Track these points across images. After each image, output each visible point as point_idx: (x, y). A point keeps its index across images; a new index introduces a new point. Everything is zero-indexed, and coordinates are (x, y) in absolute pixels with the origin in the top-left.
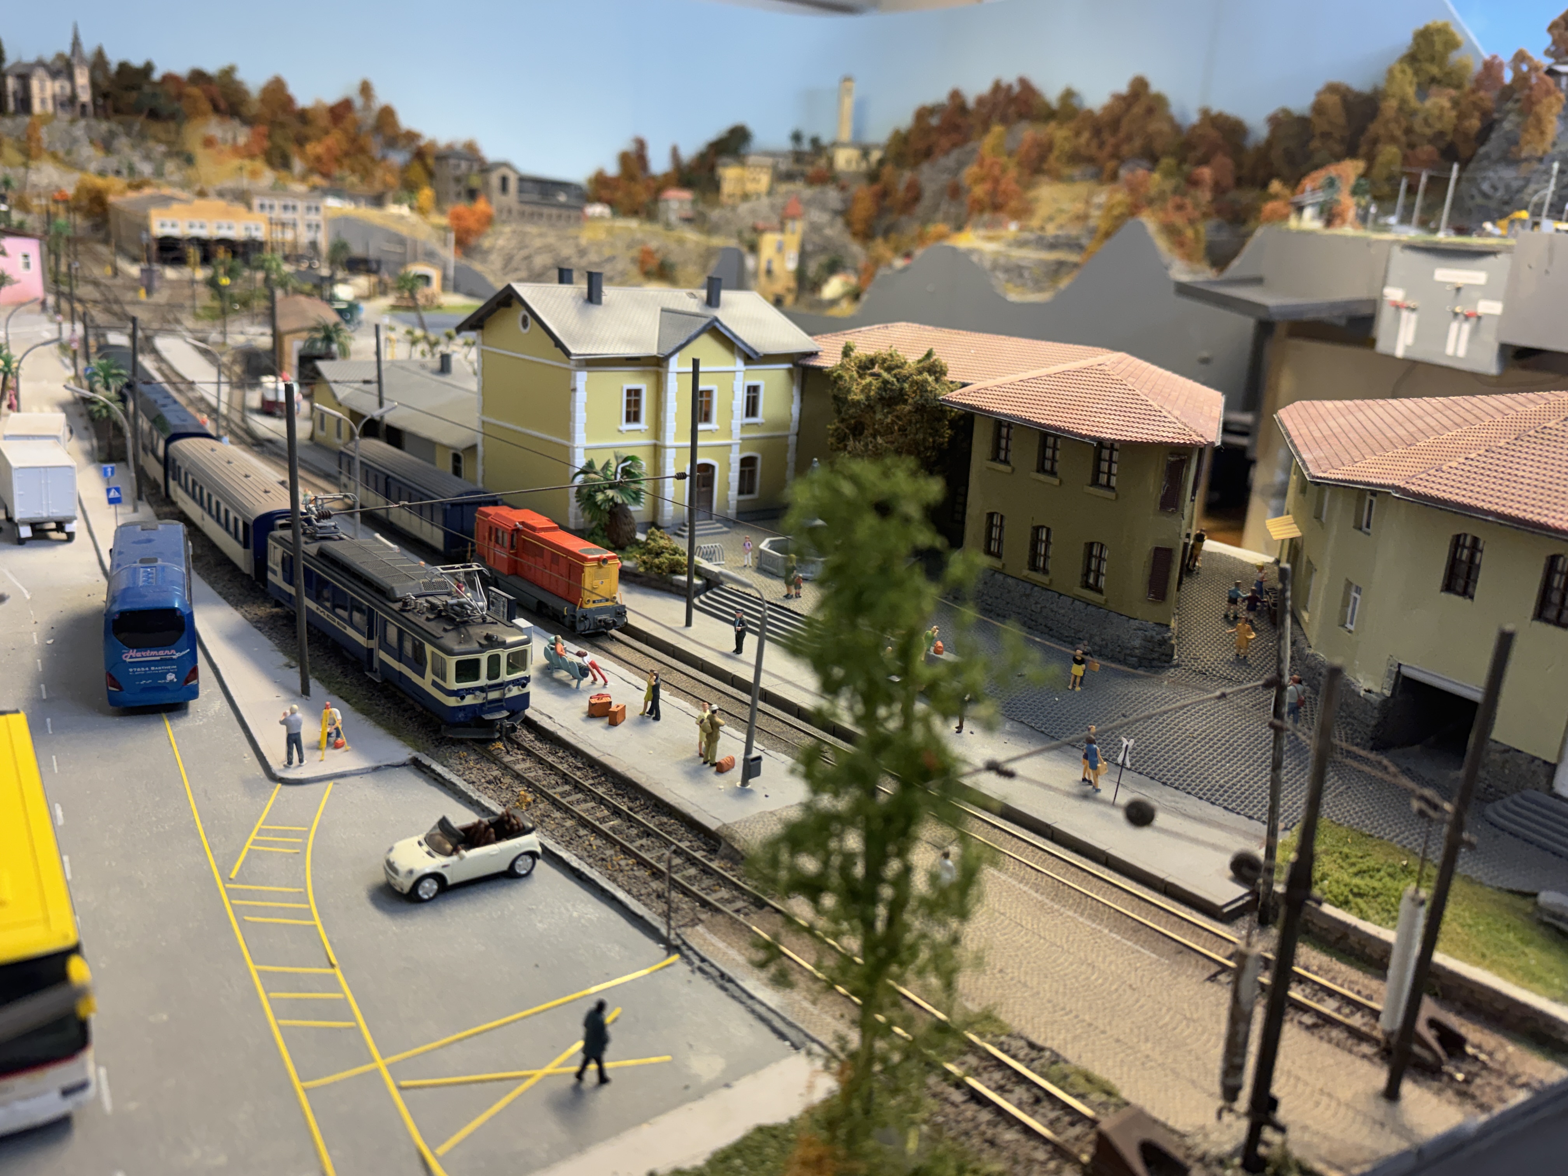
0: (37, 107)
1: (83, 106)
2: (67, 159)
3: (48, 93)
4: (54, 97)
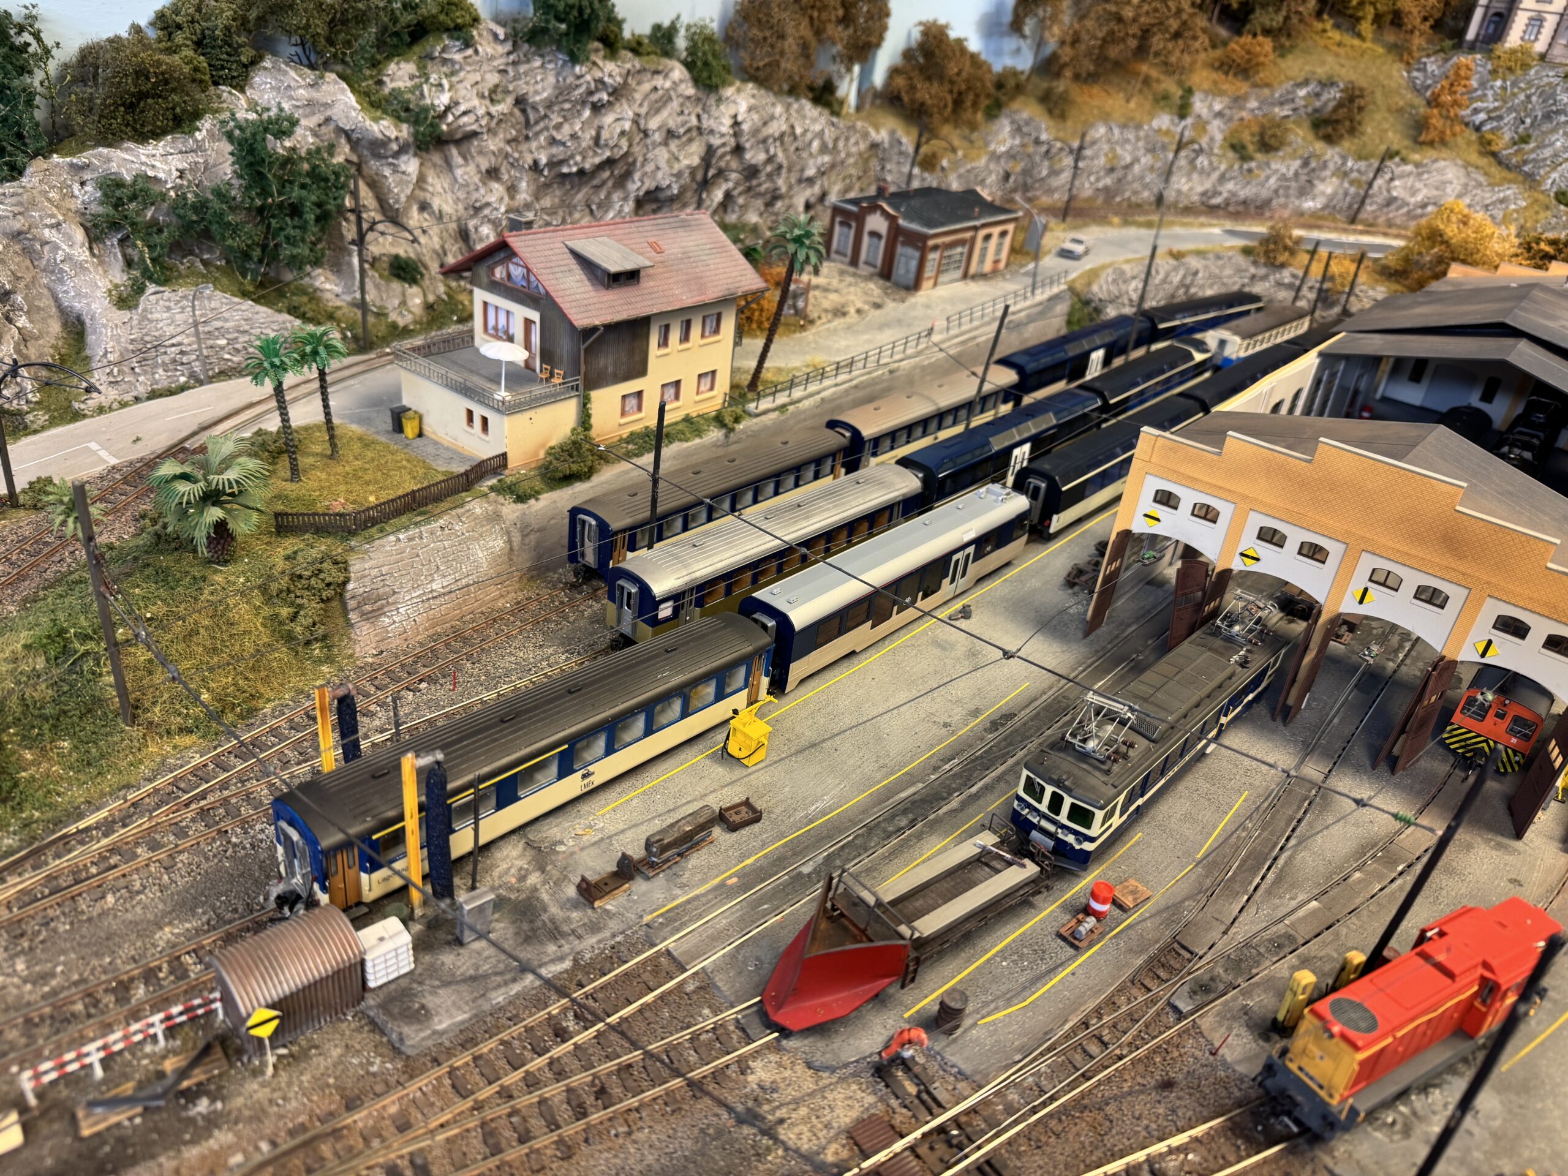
0: (1516, 35)
2: (1508, 152)
3: (1559, 3)
4: (1564, 13)
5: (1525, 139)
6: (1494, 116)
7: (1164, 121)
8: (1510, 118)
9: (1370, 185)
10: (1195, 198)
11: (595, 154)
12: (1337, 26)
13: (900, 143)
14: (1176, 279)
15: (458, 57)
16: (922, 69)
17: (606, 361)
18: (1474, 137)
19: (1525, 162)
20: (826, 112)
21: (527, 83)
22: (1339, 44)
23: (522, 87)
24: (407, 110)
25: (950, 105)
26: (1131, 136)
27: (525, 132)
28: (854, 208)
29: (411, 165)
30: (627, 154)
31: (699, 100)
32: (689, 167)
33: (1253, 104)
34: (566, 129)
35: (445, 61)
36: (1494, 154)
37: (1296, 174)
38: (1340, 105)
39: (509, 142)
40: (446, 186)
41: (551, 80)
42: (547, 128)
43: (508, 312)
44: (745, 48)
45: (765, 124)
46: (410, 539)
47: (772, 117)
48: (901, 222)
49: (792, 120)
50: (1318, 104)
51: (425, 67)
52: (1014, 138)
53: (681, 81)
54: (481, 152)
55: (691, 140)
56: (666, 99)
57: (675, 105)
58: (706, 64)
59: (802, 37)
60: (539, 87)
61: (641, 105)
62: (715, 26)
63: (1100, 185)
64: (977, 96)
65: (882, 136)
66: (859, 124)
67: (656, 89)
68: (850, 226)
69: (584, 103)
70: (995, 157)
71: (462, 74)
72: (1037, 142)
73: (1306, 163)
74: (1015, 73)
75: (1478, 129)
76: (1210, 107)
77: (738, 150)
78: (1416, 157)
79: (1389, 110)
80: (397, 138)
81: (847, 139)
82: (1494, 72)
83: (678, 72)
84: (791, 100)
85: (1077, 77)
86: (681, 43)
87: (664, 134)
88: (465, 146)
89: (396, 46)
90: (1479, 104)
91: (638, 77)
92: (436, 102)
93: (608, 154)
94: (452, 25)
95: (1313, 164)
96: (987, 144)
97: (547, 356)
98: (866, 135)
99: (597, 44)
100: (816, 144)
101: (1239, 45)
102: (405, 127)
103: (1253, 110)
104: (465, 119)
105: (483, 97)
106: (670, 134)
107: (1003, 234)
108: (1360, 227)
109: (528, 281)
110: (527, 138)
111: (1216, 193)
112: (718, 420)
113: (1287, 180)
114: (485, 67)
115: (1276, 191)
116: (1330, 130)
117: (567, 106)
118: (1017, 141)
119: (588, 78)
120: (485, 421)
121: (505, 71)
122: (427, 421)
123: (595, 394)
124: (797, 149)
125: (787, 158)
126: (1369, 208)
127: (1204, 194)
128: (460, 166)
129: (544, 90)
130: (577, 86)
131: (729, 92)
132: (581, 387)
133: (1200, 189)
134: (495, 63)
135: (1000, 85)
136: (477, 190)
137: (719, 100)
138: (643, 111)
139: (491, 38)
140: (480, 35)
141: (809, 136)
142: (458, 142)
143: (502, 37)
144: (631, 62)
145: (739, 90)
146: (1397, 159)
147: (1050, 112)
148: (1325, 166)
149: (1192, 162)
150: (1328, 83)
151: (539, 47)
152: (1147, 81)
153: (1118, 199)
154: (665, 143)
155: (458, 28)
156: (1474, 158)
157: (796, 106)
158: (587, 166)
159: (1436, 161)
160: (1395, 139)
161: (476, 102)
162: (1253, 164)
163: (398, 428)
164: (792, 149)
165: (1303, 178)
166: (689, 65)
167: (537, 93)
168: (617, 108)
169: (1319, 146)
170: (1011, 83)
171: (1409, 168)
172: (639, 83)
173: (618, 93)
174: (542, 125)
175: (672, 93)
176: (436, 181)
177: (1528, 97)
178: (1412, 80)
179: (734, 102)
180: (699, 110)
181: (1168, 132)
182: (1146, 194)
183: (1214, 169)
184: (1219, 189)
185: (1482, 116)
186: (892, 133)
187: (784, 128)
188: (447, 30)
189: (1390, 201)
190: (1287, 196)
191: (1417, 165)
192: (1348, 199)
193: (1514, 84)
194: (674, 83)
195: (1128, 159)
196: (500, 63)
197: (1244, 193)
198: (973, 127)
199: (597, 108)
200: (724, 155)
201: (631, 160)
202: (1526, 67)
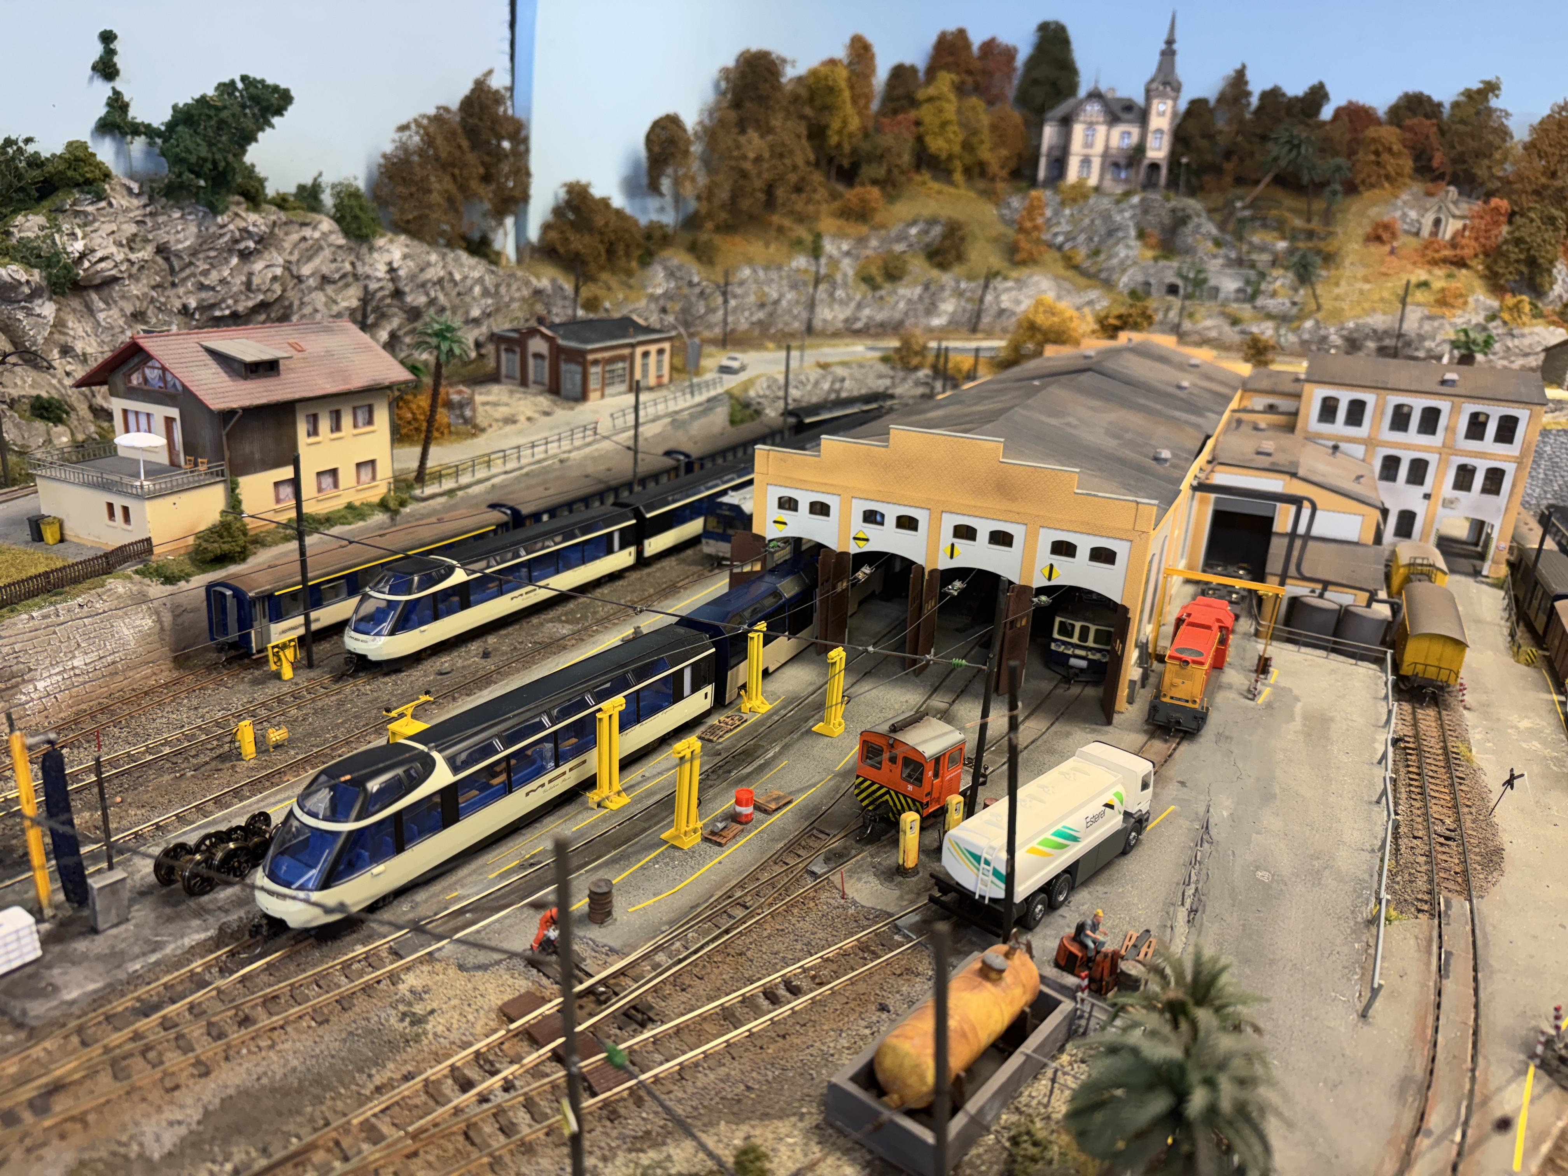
0: (1073, 174)
1: (1154, 167)
2: (1087, 264)
3: (1099, 148)
4: (1105, 155)
5: (1096, 253)
6: (1070, 237)
7: (801, 262)
8: (1082, 238)
9: (981, 300)
10: (840, 325)
11: (248, 298)
12: (935, 178)
13: (562, 289)
14: (826, 386)
15: (90, 209)
16: (572, 224)
17: (251, 447)
18: (1057, 255)
19: (1100, 271)
20: (484, 262)
21: (168, 233)
22: (940, 192)
23: (163, 236)
24: (39, 256)
25: (603, 252)
26: (774, 275)
27: (170, 279)
28: (515, 335)
29: (47, 309)
30: (281, 298)
31: (351, 249)
32: (347, 308)
33: (874, 243)
34: (214, 276)
35: (77, 214)
36: (1076, 267)
37: (921, 298)
38: (944, 237)
39: (154, 288)
40: (89, 330)
41: (193, 229)
42: (193, 275)
43: (148, 415)
44: (394, 205)
45: (422, 270)
46: (45, 617)
47: (429, 264)
48: (560, 342)
49: (450, 268)
50: (928, 239)
51: (56, 219)
52: (667, 281)
53: (331, 232)
54: (123, 297)
55: (347, 285)
56: (316, 249)
57: (327, 253)
58: (356, 218)
59: (446, 191)
60: (181, 236)
61: (291, 253)
62: (361, 184)
63: (755, 319)
64: (628, 246)
65: (544, 283)
66: (520, 273)
67: (304, 239)
68: (513, 352)
69: (230, 251)
70: (653, 298)
71: (96, 225)
72: (691, 284)
73: (926, 287)
74: (661, 226)
75: (1060, 248)
76: (839, 248)
77: (398, 294)
78: (1014, 274)
79: (988, 240)
80: (28, 282)
81: (509, 285)
82: (1063, 203)
83: (327, 225)
84: (445, 250)
85: (718, 229)
86: (327, 199)
87: (319, 279)
88: (105, 292)
89: (20, 201)
90: (1056, 229)
91: (285, 228)
92: (69, 249)
93: (261, 297)
94: (81, 180)
95: (933, 288)
96: (644, 287)
97: (189, 448)
98: (527, 283)
99: (237, 198)
100: (477, 290)
101: (852, 195)
102: (36, 272)
103: (875, 249)
104: (103, 265)
105: (121, 245)
106: (325, 280)
107: (661, 352)
108: (979, 335)
109: (165, 382)
110: (174, 285)
111: (857, 319)
112: (383, 505)
113: (915, 303)
114: (121, 218)
115: (906, 314)
116: (939, 259)
117: (212, 254)
118: (672, 285)
119: (231, 227)
120: (126, 510)
121: (144, 222)
122: (67, 525)
123: (244, 481)
124: (459, 294)
125: (450, 301)
126: (986, 320)
127: (846, 320)
128: (102, 311)
129: (186, 239)
130: (221, 235)
131: (381, 242)
132: (227, 472)
133: (842, 317)
134: (132, 215)
135: (649, 237)
136: (123, 332)
137: (371, 249)
138: (294, 258)
139: (125, 193)
140: (112, 189)
141: (469, 282)
142: (98, 288)
143: (136, 191)
144: (275, 215)
145: (391, 241)
146: (999, 279)
147: (699, 259)
148: (942, 288)
149: (831, 295)
150: (932, 222)
151: (177, 202)
152: (780, 230)
153: (773, 331)
154: (320, 288)
155: (88, 182)
156: (1060, 269)
157: (452, 255)
158: (240, 308)
159: (1030, 276)
160: (996, 261)
161: (113, 249)
162: (883, 292)
163: (38, 536)
164: (454, 293)
165: (927, 301)
166: (339, 220)
167: (179, 241)
168: (266, 255)
169: (935, 273)
170: (657, 234)
171: (1010, 284)
172: (286, 234)
173: (264, 241)
174: (188, 272)
175: (323, 243)
176: (77, 325)
177: (1093, 221)
178: (1002, 216)
179: (388, 251)
180: (352, 258)
181: (806, 271)
182: (796, 325)
183: (850, 298)
184: (859, 315)
185: (1060, 239)
186: (553, 281)
187: (442, 273)
188: (77, 185)
189: (1002, 312)
190: (916, 317)
191: (1017, 281)
192: (967, 315)
193: (1081, 211)
194: (324, 234)
195: (775, 295)
196: (137, 214)
197: (880, 317)
198: (629, 273)
199: (246, 256)
200: (383, 298)
201: (286, 303)
202: (1086, 197)
